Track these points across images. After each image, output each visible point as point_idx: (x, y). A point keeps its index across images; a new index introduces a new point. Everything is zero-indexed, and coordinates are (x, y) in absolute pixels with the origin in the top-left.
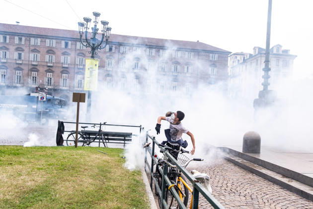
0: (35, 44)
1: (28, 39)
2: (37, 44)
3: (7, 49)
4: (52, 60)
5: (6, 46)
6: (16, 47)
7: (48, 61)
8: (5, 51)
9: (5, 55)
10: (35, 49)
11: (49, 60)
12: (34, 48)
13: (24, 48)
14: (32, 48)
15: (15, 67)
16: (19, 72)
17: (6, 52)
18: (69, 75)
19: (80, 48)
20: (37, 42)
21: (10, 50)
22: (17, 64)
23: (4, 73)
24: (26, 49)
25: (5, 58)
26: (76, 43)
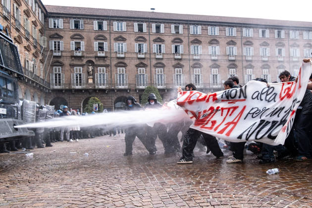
0: (194, 32)
1: (186, 26)
2: (197, 33)
3: (162, 41)
4: (215, 52)
5: (160, 37)
6: (173, 38)
7: (211, 53)
8: (160, 43)
9: (160, 49)
10: (197, 40)
11: (213, 53)
12: (193, 38)
13: (182, 38)
14: (192, 39)
15: (173, 64)
16: (179, 69)
17: (160, 46)
18: (237, 69)
19: (246, 35)
20: (197, 31)
21: (166, 42)
22: (175, 59)
23: (161, 72)
24: (185, 40)
25: (160, 52)
26: (242, 29)
